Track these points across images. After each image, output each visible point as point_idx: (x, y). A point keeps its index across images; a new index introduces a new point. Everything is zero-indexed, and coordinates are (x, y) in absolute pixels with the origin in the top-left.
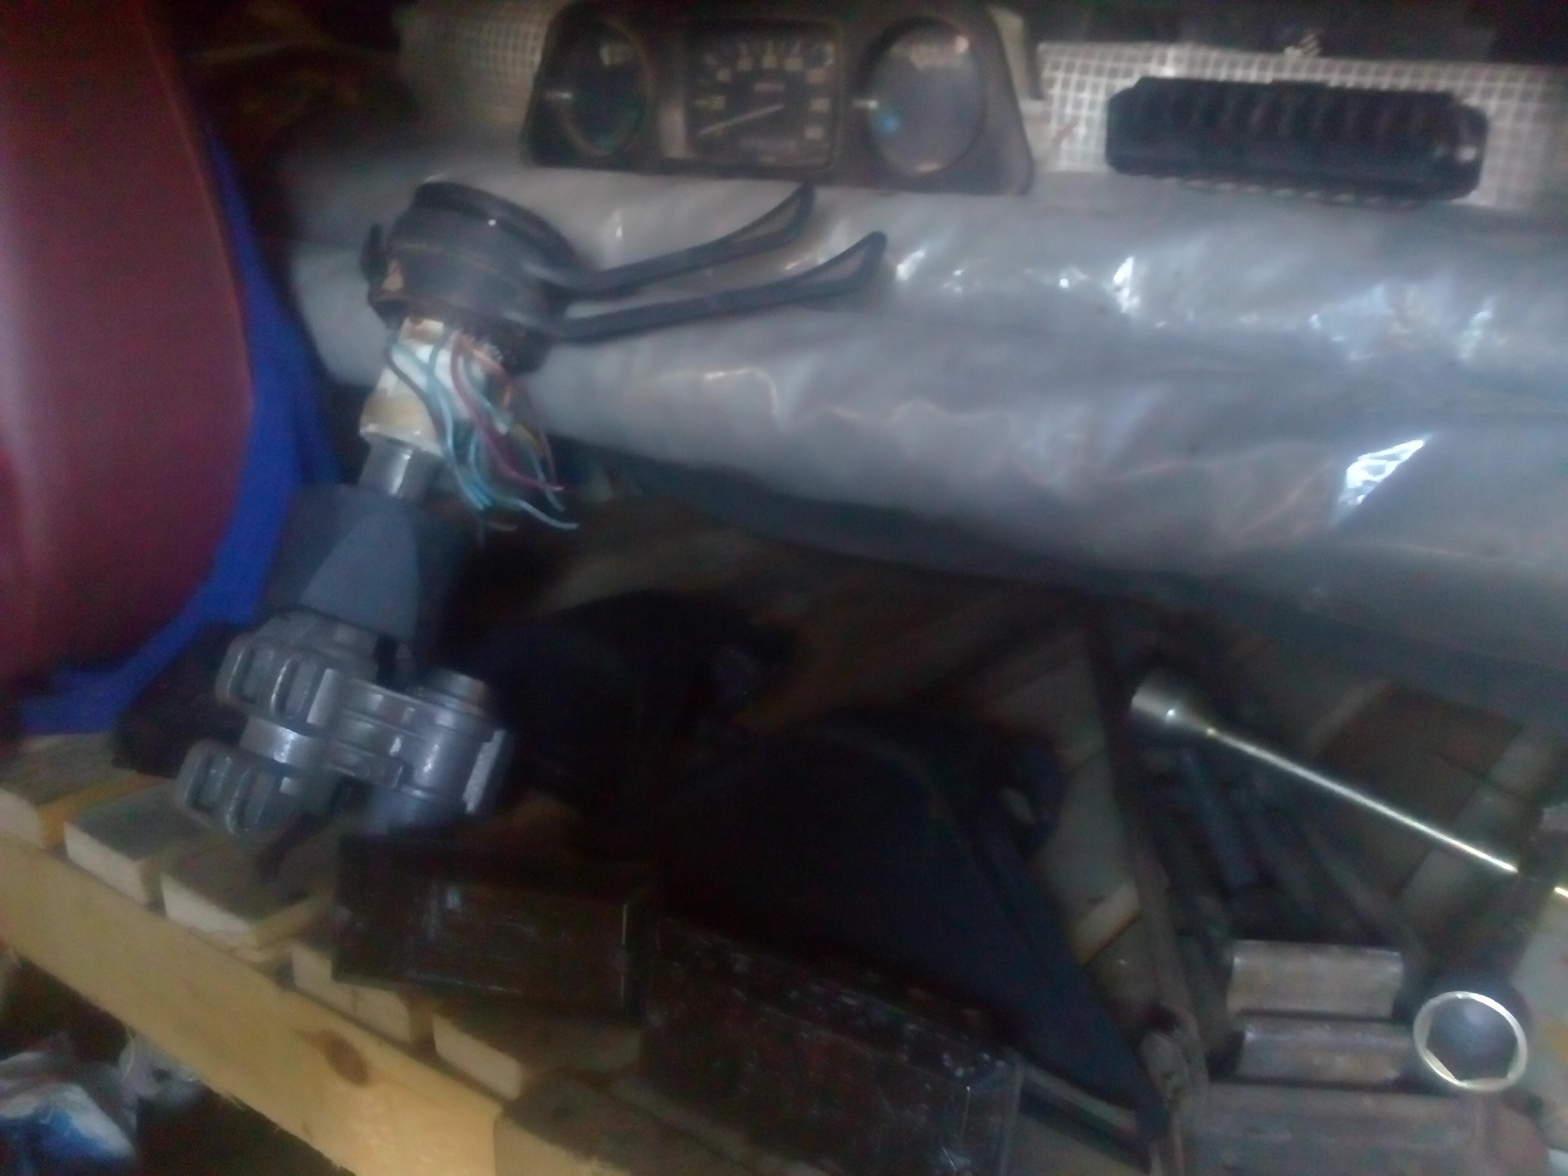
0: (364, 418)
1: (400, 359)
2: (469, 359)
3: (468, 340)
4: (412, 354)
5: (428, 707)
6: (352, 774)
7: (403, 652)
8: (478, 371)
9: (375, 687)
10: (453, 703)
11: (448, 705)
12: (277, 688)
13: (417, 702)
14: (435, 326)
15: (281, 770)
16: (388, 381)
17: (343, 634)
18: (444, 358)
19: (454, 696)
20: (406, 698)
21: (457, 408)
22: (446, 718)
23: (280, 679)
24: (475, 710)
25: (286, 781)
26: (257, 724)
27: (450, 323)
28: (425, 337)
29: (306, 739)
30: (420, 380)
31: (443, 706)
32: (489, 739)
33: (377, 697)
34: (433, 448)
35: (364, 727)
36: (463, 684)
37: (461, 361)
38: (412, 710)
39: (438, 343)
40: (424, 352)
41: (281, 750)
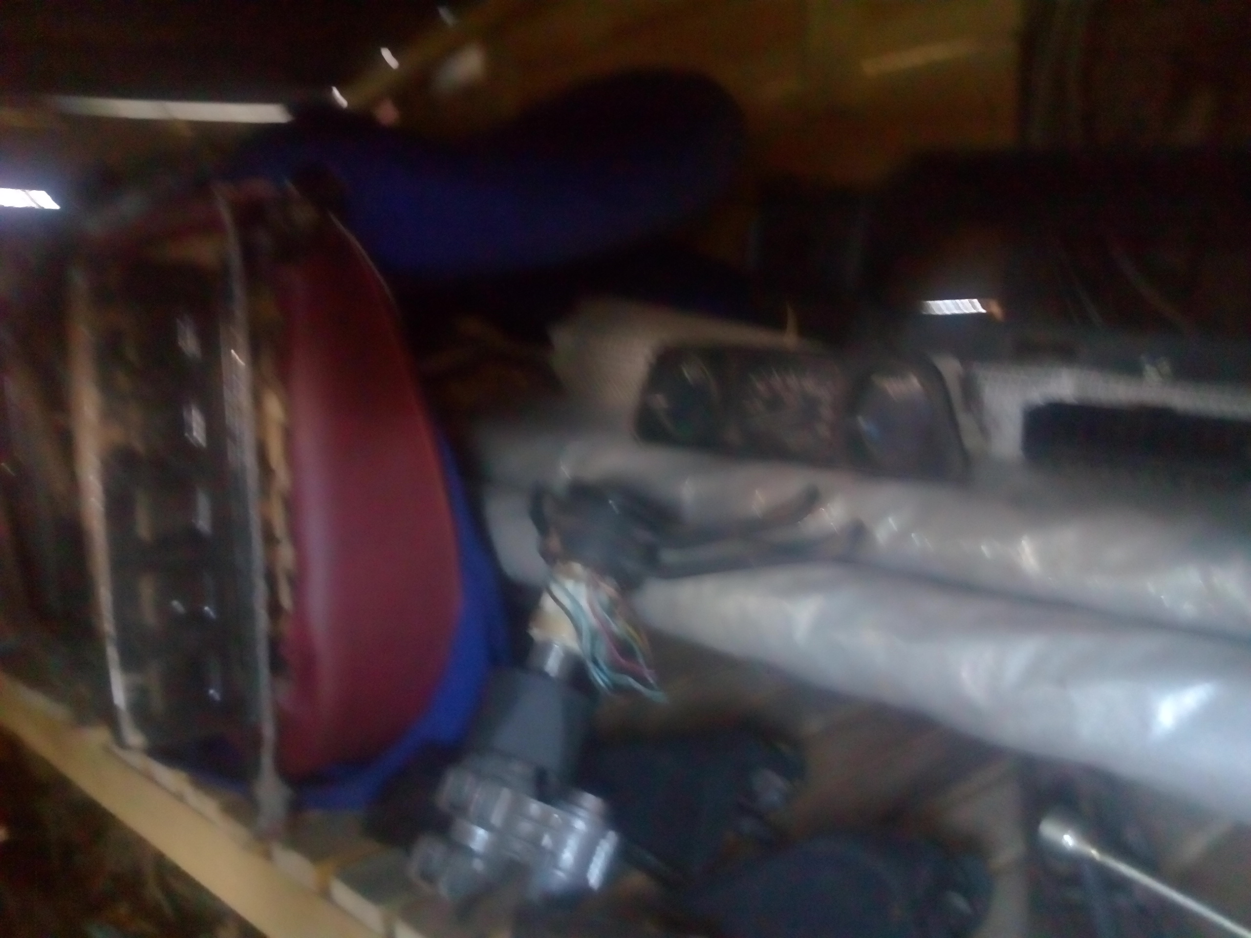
0: (531, 624)
1: (555, 589)
2: (598, 590)
3: (597, 577)
4: (563, 587)
5: (566, 814)
6: (517, 858)
7: (552, 779)
8: (604, 599)
9: (534, 801)
10: (583, 813)
11: (580, 815)
12: (474, 802)
13: (561, 812)
14: (577, 567)
15: (475, 855)
16: (548, 603)
17: (517, 768)
18: (583, 590)
19: (585, 809)
20: (554, 809)
21: (590, 622)
22: (580, 825)
23: (476, 796)
24: (597, 819)
25: (477, 862)
26: (459, 823)
27: (587, 566)
28: (570, 575)
29: (492, 836)
30: (569, 605)
32: (605, 837)
33: (535, 807)
34: (573, 645)
35: (525, 827)
36: (590, 802)
37: (593, 591)
38: (557, 817)
39: (579, 579)
40: (570, 585)
41: (476, 841)
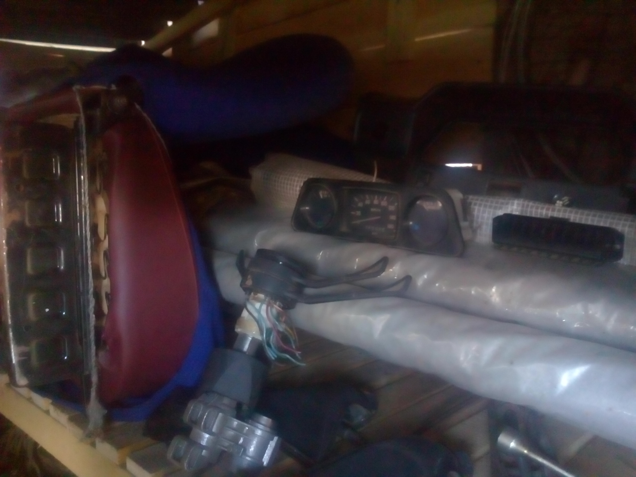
0: (237, 326)
1: (249, 307)
2: (272, 307)
3: (272, 302)
4: (253, 306)
5: (252, 427)
6: (226, 450)
7: (245, 408)
8: (274, 311)
9: (235, 420)
10: (261, 426)
11: (259, 427)
12: (204, 420)
13: (249, 426)
14: (261, 296)
15: (203, 447)
16: (245, 314)
17: (226, 401)
18: (264, 307)
19: (262, 424)
20: (245, 424)
21: (267, 324)
22: (259, 432)
23: (205, 417)
24: (268, 429)
25: (204, 451)
26: (195, 431)
27: (266, 295)
28: (258, 300)
29: (212, 437)
30: (256, 315)
31: (257, 427)
32: (272, 439)
33: (236, 423)
34: (259, 338)
35: (231, 433)
36: (265, 420)
37: (269, 308)
38: (247, 428)
39: (262, 302)
40: (258, 305)
41: (203, 440)
